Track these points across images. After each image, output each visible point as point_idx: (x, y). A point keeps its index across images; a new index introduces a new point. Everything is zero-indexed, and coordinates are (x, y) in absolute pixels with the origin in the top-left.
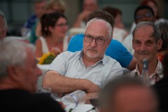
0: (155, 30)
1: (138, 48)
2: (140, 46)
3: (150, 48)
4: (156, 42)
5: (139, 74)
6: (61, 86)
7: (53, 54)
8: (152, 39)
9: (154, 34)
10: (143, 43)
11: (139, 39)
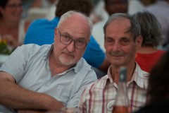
0: (132, 24)
1: (110, 47)
2: (112, 45)
3: (126, 48)
4: (134, 39)
5: (111, 81)
6: (14, 100)
7: (5, 42)
8: (128, 36)
9: (132, 30)
10: (117, 41)
11: (112, 35)
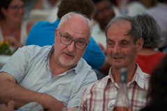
3: (126, 50)
4: (135, 41)
5: (113, 81)
8: (128, 38)
10: (117, 43)
